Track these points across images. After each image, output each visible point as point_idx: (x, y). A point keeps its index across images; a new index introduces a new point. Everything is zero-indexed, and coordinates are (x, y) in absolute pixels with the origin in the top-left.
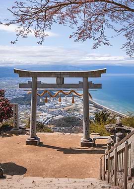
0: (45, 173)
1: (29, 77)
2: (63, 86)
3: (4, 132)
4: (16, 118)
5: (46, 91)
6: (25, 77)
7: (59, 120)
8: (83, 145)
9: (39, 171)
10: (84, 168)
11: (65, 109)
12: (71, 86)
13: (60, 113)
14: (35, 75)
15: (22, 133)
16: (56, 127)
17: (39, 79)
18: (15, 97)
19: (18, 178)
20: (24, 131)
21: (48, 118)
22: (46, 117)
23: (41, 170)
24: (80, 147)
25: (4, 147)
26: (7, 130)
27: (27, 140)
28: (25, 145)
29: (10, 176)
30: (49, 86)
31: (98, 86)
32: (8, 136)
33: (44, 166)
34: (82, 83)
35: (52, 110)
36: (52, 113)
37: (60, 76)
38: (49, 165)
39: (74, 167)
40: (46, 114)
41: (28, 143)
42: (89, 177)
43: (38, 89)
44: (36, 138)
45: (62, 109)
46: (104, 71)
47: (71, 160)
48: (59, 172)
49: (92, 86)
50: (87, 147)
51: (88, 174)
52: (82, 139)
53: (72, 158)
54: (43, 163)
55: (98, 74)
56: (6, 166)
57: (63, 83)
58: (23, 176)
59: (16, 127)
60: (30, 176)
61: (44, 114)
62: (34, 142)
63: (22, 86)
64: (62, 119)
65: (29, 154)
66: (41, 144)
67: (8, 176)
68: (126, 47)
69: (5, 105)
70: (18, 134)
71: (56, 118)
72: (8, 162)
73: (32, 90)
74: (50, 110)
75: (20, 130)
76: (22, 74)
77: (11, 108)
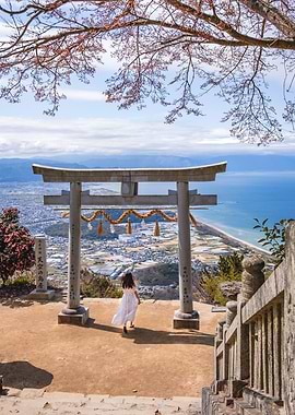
0: (91, 385)
1: (64, 181)
2: (135, 199)
3: (18, 296)
4: (40, 267)
5: (100, 211)
6: (55, 181)
7: (148, 270)
8: (179, 324)
9: (79, 379)
10: (175, 374)
11: (161, 247)
12: (152, 200)
13: (150, 255)
14: (77, 177)
15: (53, 299)
16: (142, 284)
17: (85, 186)
18: (55, 222)
19: (32, 394)
20: (59, 295)
21: (125, 267)
22: (121, 264)
23: (84, 378)
24: (171, 329)
25: (11, 329)
26: (23, 294)
27: (61, 314)
28: (56, 325)
29: (16, 391)
30: (105, 200)
31: (210, 200)
32: (23, 305)
33: (91, 369)
34: (176, 193)
35: (134, 249)
36: (132, 255)
37: (129, 179)
38: (101, 366)
39: (154, 371)
40: (120, 257)
41: (62, 320)
42: (184, 395)
43: (83, 207)
44: (80, 310)
45: (153, 248)
46: (222, 168)
47: (150, 357)
48: (122, 382)
49: (198, 200)
50: (187, 331)
51: (182, 387)
52: (178, 312)
53: (152, 352)
54: (89, 364)
55: (208, 173)
56: (11, 369)
57: (136, 193)
58: (43, 390)
59: (41, 285)
60: (60, 391)
61: (115, 257)
62: (76, 318)
63: (49, 200)
64: (154, 268)
65: (63, 344)
66: (89, 323)
67: (12, 391)
68: (232, 117)
69: (19, 241)
70: (44, 300)
71: (141, 267)
72: (17, 360)
73: (71, 209)
74: (130, 250)
75: (49, 292)
76: (49, 175)
77: (30, 246)
